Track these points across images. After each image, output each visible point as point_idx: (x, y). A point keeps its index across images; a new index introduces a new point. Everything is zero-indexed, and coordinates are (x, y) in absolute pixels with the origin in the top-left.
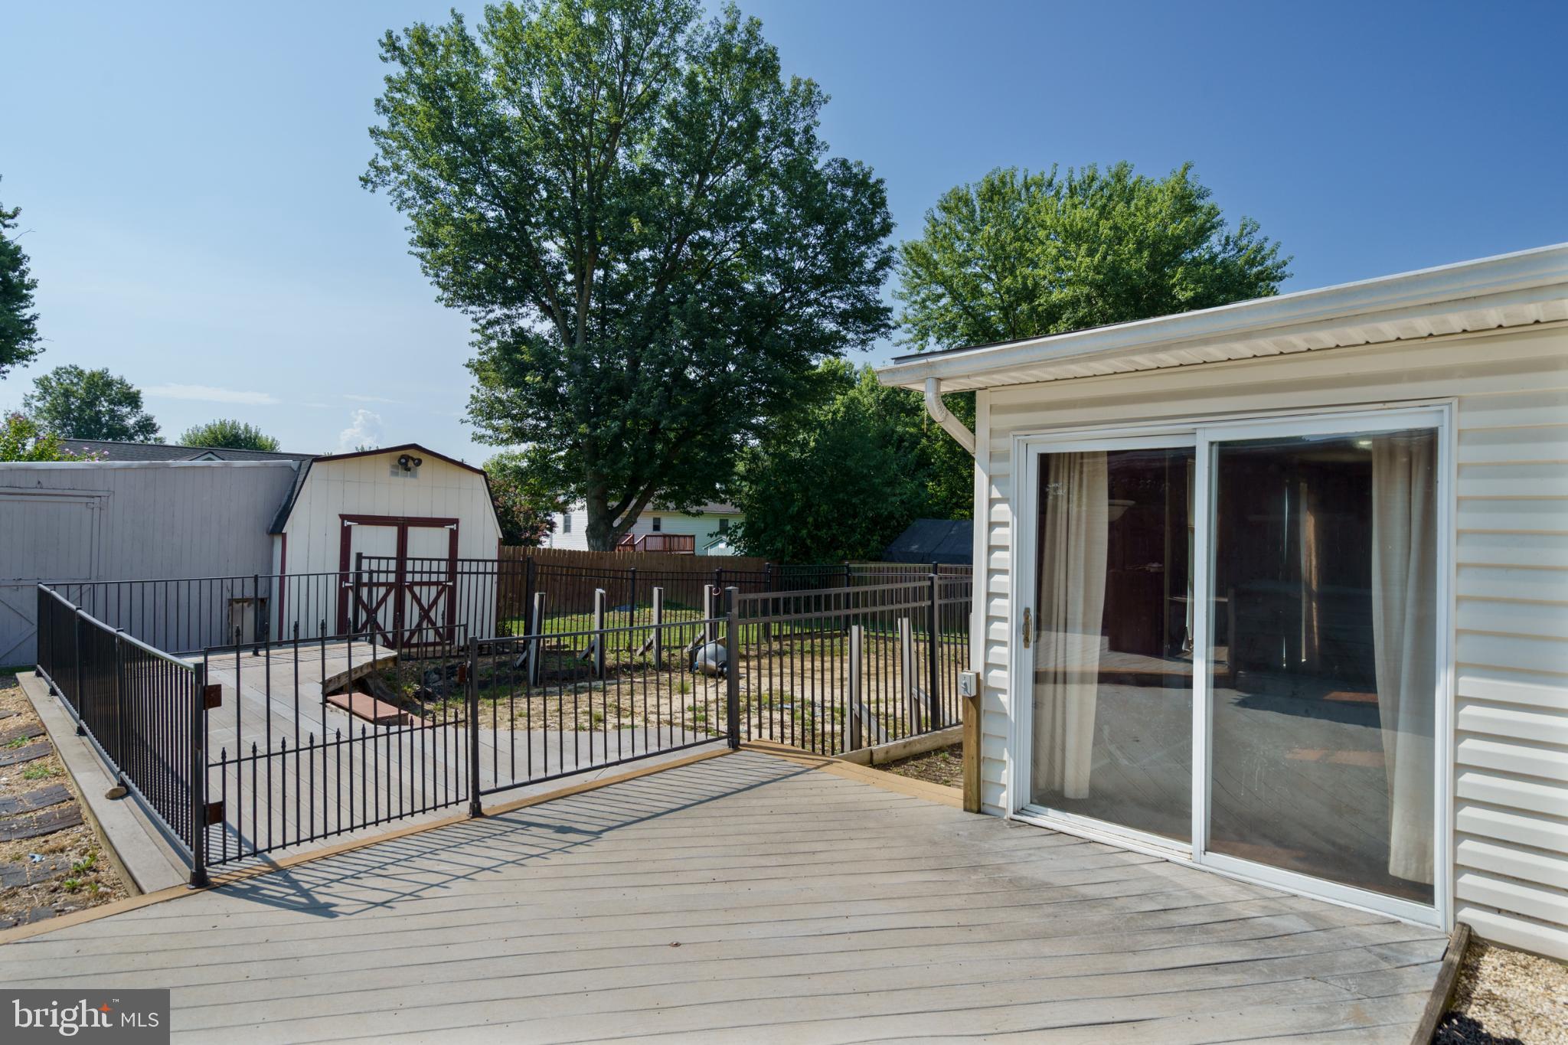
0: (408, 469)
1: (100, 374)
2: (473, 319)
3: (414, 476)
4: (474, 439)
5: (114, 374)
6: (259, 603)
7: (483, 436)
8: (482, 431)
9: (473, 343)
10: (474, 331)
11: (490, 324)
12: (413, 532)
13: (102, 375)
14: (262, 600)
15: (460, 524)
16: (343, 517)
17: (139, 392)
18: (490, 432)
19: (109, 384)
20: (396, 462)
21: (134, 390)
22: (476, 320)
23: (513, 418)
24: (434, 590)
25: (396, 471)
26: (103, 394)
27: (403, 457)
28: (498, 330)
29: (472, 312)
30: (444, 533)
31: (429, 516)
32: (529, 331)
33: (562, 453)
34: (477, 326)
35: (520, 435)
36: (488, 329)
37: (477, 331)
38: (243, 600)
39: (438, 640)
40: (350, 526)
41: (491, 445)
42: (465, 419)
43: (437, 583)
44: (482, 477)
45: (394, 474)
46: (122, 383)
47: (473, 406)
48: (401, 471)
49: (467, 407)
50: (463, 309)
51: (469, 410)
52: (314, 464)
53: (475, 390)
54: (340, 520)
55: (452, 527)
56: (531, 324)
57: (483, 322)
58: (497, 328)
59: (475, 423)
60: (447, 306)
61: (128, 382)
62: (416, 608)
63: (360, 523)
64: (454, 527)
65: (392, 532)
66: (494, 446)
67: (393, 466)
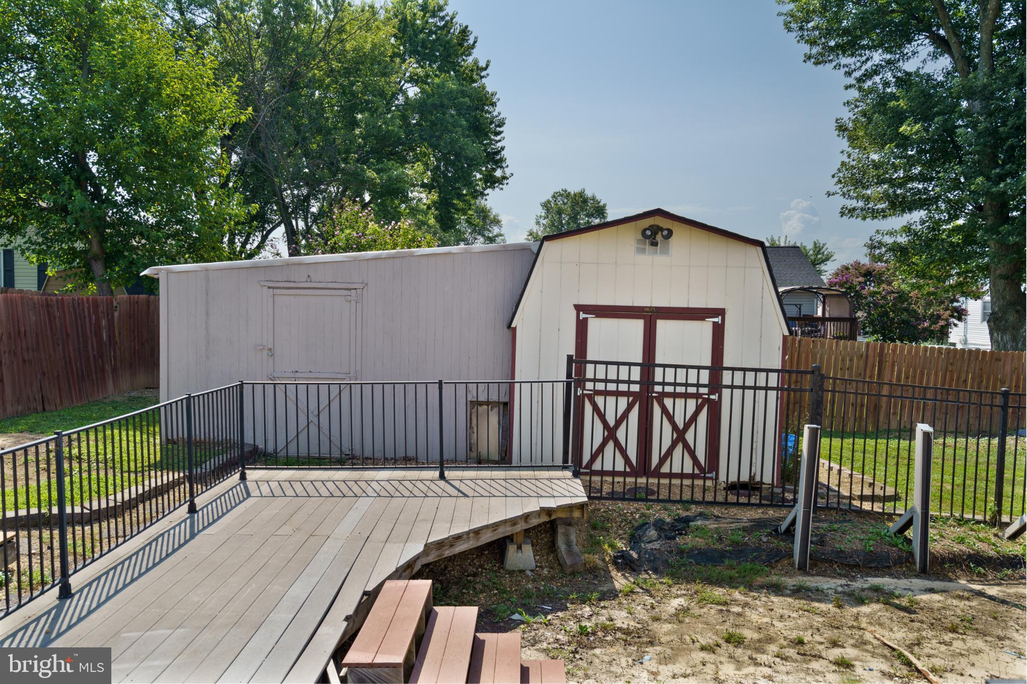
0: (654, 244)
1: (580, 194)
2: (846, 73)
3: (665, 251)
4: (842, 214)
5: (589, 193)
6: (501, 407)
7: (854, 209)
8: (853, 203)
9: (848, 102)
10: (847, 88)
11: (868, 75)
12: (663, 326)
13: (581, 194)
14: (505, 404)
15: (726, 316)
16: (579, 308)
17: (605, 205)
18: (861, 204)
19: (585, 201)
20: (640, 237)
21: (601, 204)
22: (849, 74)
23: (891, 182)
24: (692, 404)
25: (641, 246)
26: (582, 210)
27: (651, 227)
28: (879, 81)
29: (845, 66)
30: (705, 328)
31: (685, 306)
32: (917, 73)
33: (961, 222)
34: (851, 81)
35: (900, 205)
36: (864, 81)
37: (850, 86)
38: (488, 403)
39: (697, 471)
40: (586, 320)
41: (864, 218)
42: (832, 191)
43: (697, 396)
44: (759, 249)
45: (641, 251)
46: (593, 199)
47: (841, 175)
48: (648, 247)
49: (833, 176)
50: (834, 63)
51: (836, 179)
52: (546, 244)
53: (846, 155)
54: (574, 312)
55: (716, 320)
56: (921, 65)
57: (857, 74)
58: (877, 79)
59: (844, 195)
60: (817, 63)
61: (598, 198)
62: (667, 427)
63: (598, 316)
64: (718, 320)
65: (637, 326)
66: (868, 220)
67: (638, 241)
